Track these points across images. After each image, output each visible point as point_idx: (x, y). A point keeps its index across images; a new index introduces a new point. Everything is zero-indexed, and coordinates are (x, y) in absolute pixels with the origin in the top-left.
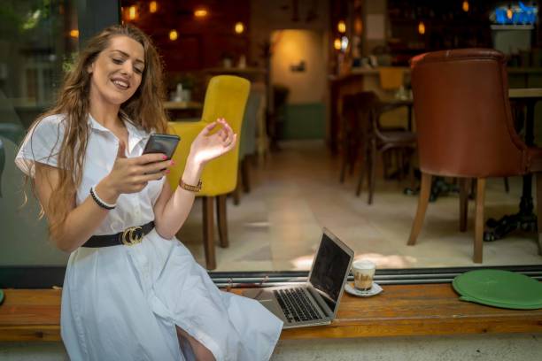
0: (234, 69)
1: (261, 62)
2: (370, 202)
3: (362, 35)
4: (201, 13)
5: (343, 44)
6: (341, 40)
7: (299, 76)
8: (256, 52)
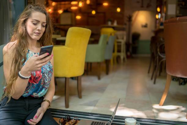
0: (112, 26)
1: (127, 23)
2: (155, 83)
4: (105, 4)
6: (158, 15)
7: (145, 29)
8: (126, 19)
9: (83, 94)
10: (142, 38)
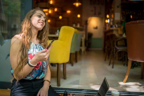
0: (76, 27)
1: (85, 26)
2: (113, 67)
3: (114, 19)
4: (69, 12)
5: (108, 21)
6: (107, 20)
7: (96, 30)
8: (84, 23)
9: (67, 76)
10: (94, 36)
